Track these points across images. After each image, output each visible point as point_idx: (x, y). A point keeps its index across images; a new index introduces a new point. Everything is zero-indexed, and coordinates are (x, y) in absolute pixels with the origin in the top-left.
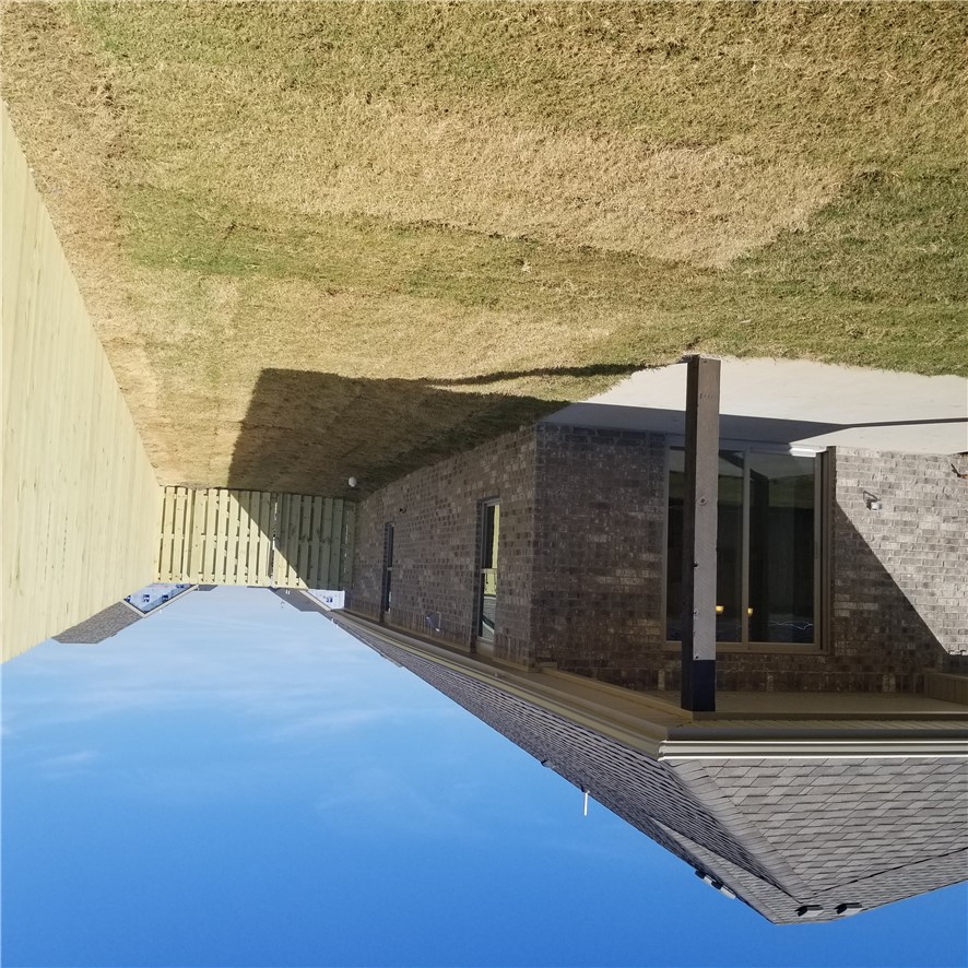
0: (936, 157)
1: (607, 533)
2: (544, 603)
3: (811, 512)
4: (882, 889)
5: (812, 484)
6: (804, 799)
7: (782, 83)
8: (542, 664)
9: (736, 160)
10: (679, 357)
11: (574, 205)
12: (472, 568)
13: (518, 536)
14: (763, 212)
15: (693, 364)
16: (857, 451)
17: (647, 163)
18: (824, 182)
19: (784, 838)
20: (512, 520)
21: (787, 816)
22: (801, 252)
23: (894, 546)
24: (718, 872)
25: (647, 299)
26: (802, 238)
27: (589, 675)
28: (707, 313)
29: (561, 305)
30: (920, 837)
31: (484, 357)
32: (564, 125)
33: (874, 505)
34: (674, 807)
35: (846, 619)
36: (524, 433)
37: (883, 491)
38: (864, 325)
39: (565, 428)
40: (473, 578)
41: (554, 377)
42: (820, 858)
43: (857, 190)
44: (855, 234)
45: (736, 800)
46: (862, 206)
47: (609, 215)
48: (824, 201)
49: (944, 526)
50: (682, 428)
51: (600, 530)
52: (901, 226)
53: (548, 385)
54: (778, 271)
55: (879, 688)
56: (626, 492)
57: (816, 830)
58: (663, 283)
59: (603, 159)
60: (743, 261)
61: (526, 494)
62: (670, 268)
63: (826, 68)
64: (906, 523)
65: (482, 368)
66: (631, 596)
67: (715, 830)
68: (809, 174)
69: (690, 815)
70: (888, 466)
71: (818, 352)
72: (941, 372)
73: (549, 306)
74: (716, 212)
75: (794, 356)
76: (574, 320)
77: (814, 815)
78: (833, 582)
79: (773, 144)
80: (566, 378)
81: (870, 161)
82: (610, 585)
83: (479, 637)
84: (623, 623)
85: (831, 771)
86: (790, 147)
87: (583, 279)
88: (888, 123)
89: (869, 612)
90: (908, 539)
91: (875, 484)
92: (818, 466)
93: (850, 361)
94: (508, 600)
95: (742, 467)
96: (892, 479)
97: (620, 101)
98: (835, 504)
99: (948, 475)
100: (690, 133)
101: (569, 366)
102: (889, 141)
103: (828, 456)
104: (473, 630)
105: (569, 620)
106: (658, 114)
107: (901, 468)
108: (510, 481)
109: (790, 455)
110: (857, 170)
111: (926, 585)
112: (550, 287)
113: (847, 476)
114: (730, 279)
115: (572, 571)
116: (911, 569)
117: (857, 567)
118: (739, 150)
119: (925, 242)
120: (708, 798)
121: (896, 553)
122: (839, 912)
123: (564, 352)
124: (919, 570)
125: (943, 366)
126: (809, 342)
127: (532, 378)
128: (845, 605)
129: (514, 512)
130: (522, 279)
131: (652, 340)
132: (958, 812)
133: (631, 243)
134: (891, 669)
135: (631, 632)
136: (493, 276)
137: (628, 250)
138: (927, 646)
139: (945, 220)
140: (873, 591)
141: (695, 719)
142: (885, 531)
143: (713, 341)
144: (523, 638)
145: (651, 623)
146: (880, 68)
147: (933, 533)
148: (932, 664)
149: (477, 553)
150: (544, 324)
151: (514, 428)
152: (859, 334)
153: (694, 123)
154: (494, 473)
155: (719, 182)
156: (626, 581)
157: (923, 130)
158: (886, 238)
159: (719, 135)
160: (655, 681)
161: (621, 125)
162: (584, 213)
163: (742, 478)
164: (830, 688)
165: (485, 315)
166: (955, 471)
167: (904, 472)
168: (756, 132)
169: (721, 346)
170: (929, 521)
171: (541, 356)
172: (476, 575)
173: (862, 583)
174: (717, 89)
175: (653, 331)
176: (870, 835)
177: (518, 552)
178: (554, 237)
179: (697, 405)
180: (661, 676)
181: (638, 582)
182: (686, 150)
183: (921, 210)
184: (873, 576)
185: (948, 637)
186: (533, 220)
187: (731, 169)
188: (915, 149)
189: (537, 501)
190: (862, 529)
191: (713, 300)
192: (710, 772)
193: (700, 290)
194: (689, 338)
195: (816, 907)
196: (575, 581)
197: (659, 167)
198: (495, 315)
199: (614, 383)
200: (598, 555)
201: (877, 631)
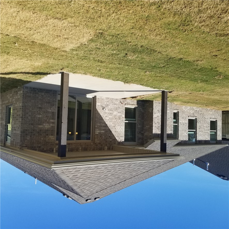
0: (114, 31)
1: (41, 115)
2: (24, 133)
3: (91, 111)
4: (104, 194)
5: (91, 104)
6: (86, 175)
7: (80, 7)
8: (23, 148)
9: (70, 25)
10: (59, 72)
11: (29, 30)
12: (4, 123)
13: (17, 115)
14: (77, 38)
15: (63, 74)
16: (101, 97)
17: (47, 22)
18: (90, 33)
19: (81, 185)
20: (16, 111)
21: (82, 179)
22: (86, 49)
23: (108, 118)
24: (68, 194)
25: (50, 57)
26: (86, 46)
27: (36, 150)
28: (65, 62)
29: (27, 55)
30: (111, 181)
31: (6, 67)
32: (24, 8)
33: (104, 109)
34: (56, 180)
35: (97, 134)
36: (19, 89)
37: (106, 106)
38: (101, 68)
39: (31, 88)
40: (5, 126)
41: (27, 74)
42: (89, 188)
43: (98, 36)
44: (98, 47)
45: (70, 177)
46: (99, 40)
47: (38, 34)
48: (91, 38)
49: (118, 114)
50: (59, 89)
51: (40, 114)
52: (107, 46)
53: (25, 76)
54: (81, 53)
55: (104, 149)
56: (47, 105)
57: (88, 182)
58: (54, 53)
59: (36, 19)
60: (73, 50)
61: (19, 105)
62: (55, 49)
63: (89, 5)
64: (110, 113)
65: (6, 71)
66: (47, 130)
67: (66, 185)
68: (87, 30)
69: (60, 182)
70: (107, 101)
71: (91, 74)
72: (117, 80)
73: (24, 56)
74: (65, 37)
75: (86, 74)
76: (31, 60)
77: (88, 179)
78: (95, 126)
79: (78, 22)
80: (30, 75)
81: (100, 29)
82: (42, 128)
83: (6, 142)
84: (45, 137)
85: (91, 168)
86: (82, 23)
87: (33, 49)
88: (104, 21)
89: (102, 133)
90: (111, 117)
91: (104, 104)
92: (92, 100)
93: (98, 76)
94: (14, 132)
95: (75, 99)
96: (108, 103)
97: (39, 4)
98: (96, 109)
99: (119, 103)
100: (58, 16)
101: (30, 72)
102: (104, 25)
103: (94, 98)
104: (4, 140)
105: (31, 136)
106: (49, 9)
107: (110, 101)
108: (15, 101)
109: (86, 97)
110: (98, 31)
111: (114, 127)
112: (24, 51)
113: (99, 103)
114: (70, 54)
115: (32, 124)
116: (111, 123)
117: (100, 123)
118: (70, 22)
119: (113, 50)
120: (64, 177)
121: (108, 120)
122: (95, 200)
123: (29, 68)
124: (113, 123)
125: (117, 79)
126: (89, 71)
127: (21, 74)
128: (97, 131)
129: (16, 109)
130: (16, 48)
131: (52, 67)
132: (118, 175)
133: (45, 42)
134: (106, 145)
135: (47, 139)
136: (7, 46)
137: (44, 43)
138: (114, 140)
139: (117, 46)
140: (103, 128)
141: (61, 159)
142: (106, 115)
143: (67, 69)
144: (18, 141)
145: (52, 137)
146: (101, 8)
147: (116, 115)
148: (115, 144)
149: (6, 120)
150: (23, 60)
151: (16, 87)
152: (100, 70)
153: (59, 13)
154: (11, 99)
155: (66, 29)
156: (46, 127)
157: (111, 24)
158: (104, 48)
159: (65, 17)
160: (53, 150)
161: (40, 10)
162: (32, 32)
163: (75, 102)
164: (94, 150)
165: (6, 56)
166: (121, 102)
167: (111, 102)
168: (74, 18)
169: (69, 70)
170: (115, 113)
171: (23, 69)
172: (6, 125)
173: (101, 126)
174: (64, 6)
175: (52, 65)
176: (100, 182)
177: (17, 119)
178: (24, 37)
179: (63, 84)
180: (55, 149)
181: (49, 127)
182: (57, 20)
183: (112, 43)
184: (103, 125)
185: (118, 138)
186: (17, 32)
187: (69, 26)
188: (110, 28)
189: (23, 106)
190: (101, 114)
191: (66, 59)
192: (64, 171)
193: (63, 56)
194: (61, 67)
195: (90, 199)
196: (32, 127)
197: (51, 23)
198: (9, 56)
199: (43, 77)
200: (39, 120)
201: (104, 137)
